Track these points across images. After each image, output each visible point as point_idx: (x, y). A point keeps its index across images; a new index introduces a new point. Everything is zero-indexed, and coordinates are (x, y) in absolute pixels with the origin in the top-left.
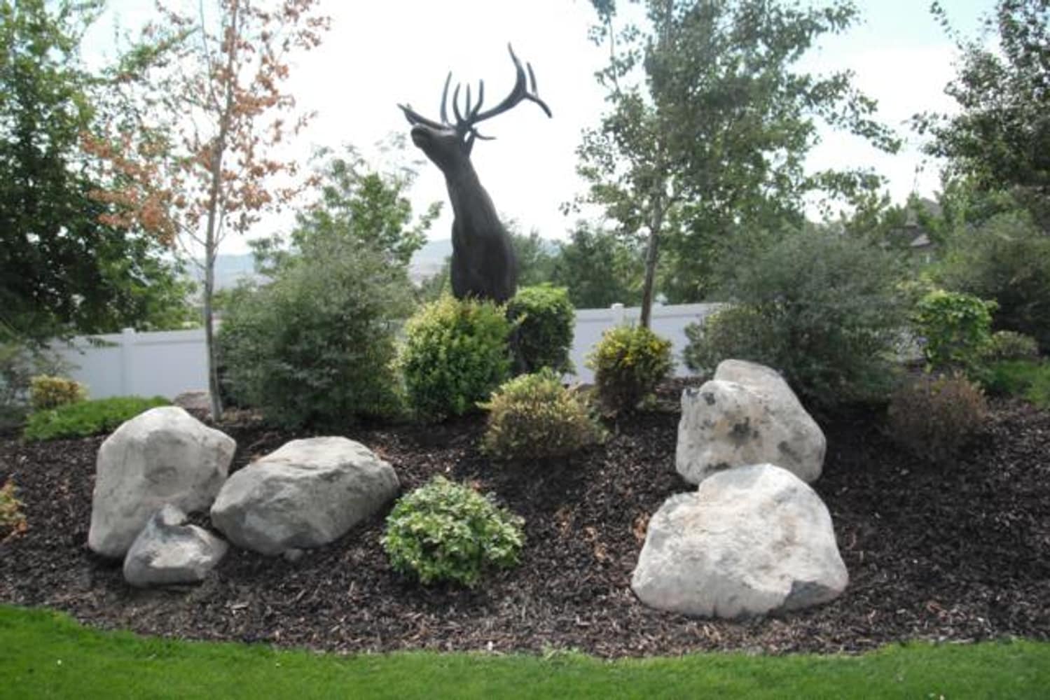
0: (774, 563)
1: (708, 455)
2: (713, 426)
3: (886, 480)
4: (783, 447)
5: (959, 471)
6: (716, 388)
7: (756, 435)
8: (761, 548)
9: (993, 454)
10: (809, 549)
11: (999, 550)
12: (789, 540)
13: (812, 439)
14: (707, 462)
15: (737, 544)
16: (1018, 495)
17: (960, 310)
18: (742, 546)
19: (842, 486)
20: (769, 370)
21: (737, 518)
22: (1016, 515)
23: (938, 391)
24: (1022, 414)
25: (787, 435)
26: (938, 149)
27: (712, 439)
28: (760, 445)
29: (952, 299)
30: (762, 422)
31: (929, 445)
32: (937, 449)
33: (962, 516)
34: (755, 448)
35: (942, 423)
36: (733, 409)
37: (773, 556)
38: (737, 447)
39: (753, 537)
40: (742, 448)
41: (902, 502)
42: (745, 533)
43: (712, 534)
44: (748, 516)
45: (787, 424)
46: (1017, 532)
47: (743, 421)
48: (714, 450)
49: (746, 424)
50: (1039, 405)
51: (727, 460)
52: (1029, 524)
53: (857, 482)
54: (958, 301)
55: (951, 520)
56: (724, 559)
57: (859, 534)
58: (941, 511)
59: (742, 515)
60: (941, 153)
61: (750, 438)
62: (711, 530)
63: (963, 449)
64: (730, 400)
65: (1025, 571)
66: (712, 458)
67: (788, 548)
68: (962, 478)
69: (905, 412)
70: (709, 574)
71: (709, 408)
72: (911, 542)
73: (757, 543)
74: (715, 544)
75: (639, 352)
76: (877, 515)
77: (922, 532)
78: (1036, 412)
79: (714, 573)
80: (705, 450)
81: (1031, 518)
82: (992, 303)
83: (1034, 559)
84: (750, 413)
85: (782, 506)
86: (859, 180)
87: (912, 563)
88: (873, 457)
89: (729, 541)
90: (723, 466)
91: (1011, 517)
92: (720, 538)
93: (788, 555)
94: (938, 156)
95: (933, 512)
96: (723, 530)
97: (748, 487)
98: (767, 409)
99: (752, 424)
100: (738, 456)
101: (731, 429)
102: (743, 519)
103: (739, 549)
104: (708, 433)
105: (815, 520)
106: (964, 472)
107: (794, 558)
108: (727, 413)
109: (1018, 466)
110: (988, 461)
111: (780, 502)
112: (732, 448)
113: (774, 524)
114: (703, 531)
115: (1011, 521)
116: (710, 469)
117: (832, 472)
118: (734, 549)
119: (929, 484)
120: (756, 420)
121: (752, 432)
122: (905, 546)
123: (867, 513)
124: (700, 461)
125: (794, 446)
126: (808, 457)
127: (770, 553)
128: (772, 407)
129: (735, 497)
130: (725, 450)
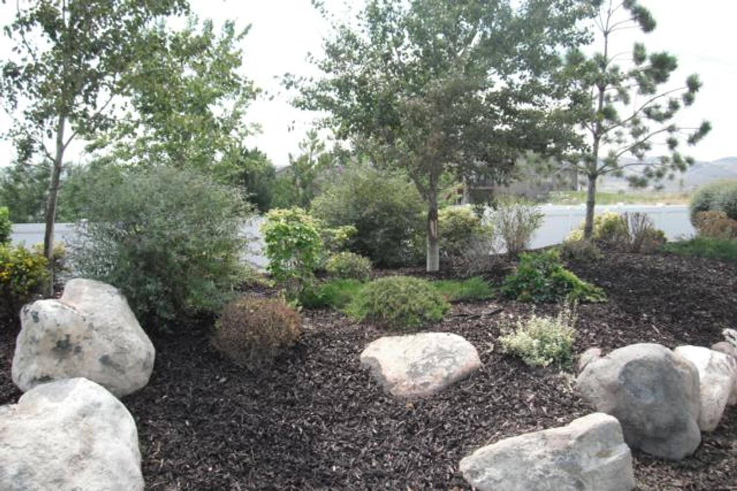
0: (66, 477)
1: (34, 368)
2: (38, 342)
3: (204, 388)
4: (105, 360)
5: (270, 380)
6: (40, 308)
7: (78, 350)
8: (57, 461)
9: (303, 363)
10: (104, 462)
11: (287, 457)
12: (86, 454)
13: (134, 353)
14: (33, 375)
15: (35, 458)
16: (316, 403)
17: (295, 236)
18: (38, 460)
19: (164, 394)
20: (109, 287)
21: (39, 432)
22: (311, 422)
23: (256, 309)
24: (337, 327)
25: (109, 349)
26: (304, 103)
27: (38, 354)
28: (81, 359)
29: (290, 228)
30: (85, 338)
31: (248, 356)
32: (255, 358)
33: (263, 424)
34: (76, 363)
35: (256, 337)
36: (53, 328)
37: (68, 470)
38: (60, 361)
39: (50, 451)
40: (64, 363)
41: (213, 410)
42: (45, 447)
43: (13, 448)
44: (50, 430)
45: (110, 340)
46: (307, 439)
47: (64, 338)
48: (38, 363)
49: (67, 341)
50: (352, 319)
51: (50, 373)
52: (320, 431)
53: (178, 390)
54: (295, 229)
55: (251, 428)
56: (20, 473)
57: (166, 442)
58: (246, 417)
59: (43, 430)
60: (306, 106)
61: (72, 353)
62: (13, 445)
63: (278, 360)
64: (50, 319)
65: (307, 478)
66: (36, 371)
67: (84, 461)
68: (272, 386)
69: (227, 327)
70: (6, 487)
71: (36, 325)
72: (209, 449)
73: (54, 457)
74: (14, 458)
75: (15, 267)
76: (187, 423)
77: (222, 439)
78: (349, 325)
79: (11, 486)
80: (32, 363)
81: (323, 426)
82: (351, 228)
83: (317, 466)
84: (72, 330)
85: (85, 419)
86: (221, 125)
87: (207, 471)
88: (198, 365)
89: (27, 455)
90: (46, 379)
91: (307, 424)
92: (19, 452)
93: (82, 469)
94: (303, 109)
95: (238, 418)
96: (24, 443)
97: (60, 401)
98: (91, 326)
99: (73, 340)
100: (60, 370)
101: (53, 345)
102: (43, 433)
103: (35, 462)
104: (34, 348)
105: (116, 433)
106: (273, 380)
107: (87, 471)
108: (47, 331)
109: (323, 374)
110: (298, 369)
111: (84, 416)
112: (56, 362)
113: (75, 439)
114: (6, 445)
115: (304, 428)
116: (35, 381)
117: (159, 379)
118: (30, 464)
119: (242, 392)
120: (78, 337)
121: (73, 348)
122: (204, 453)
123: (179, 420)
124: (27, 373)
125: (116, 359)
126: (130, 368)
127: (64, 466)
128: (97, 324)
129: (46, 410)
130: (49, 364)
